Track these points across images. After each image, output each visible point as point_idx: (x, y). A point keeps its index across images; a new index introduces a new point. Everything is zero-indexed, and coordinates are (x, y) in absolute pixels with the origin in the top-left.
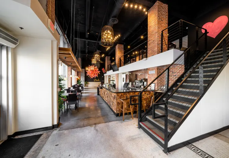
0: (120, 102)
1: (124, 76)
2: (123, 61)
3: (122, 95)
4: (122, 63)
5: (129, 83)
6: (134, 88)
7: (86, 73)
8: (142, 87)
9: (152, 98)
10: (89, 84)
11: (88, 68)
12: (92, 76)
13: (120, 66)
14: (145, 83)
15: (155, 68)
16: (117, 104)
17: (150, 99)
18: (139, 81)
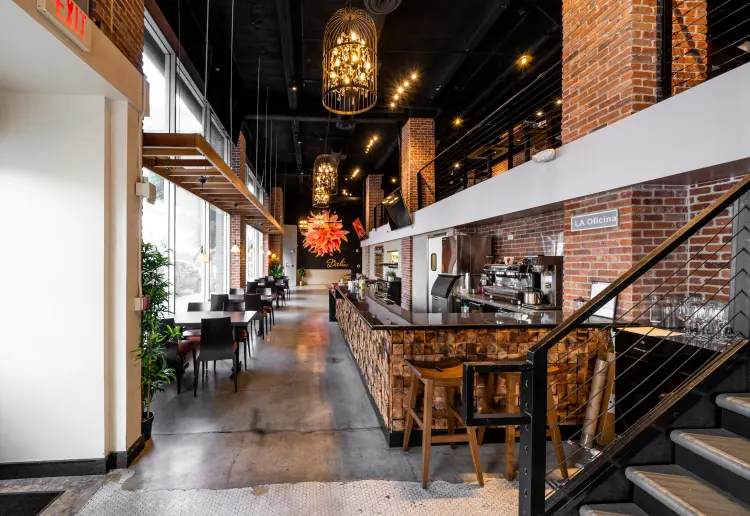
0: (407, 375)
1: (436, 246)
2: (432, 184)
3: (417, 340)
4: (429, 194)
5: (459, 277)
6: (483, 301)
7: (301, 238)
8: (530, 298)
9: (601, 365)
10: (310, 275)
11: (305, 222)
12: (321, 248)
13: (421, 206)
14: (547, 279)
15: (615, 197)
16: (395, 385)
17: (583, 372)
18: (510, 269)
